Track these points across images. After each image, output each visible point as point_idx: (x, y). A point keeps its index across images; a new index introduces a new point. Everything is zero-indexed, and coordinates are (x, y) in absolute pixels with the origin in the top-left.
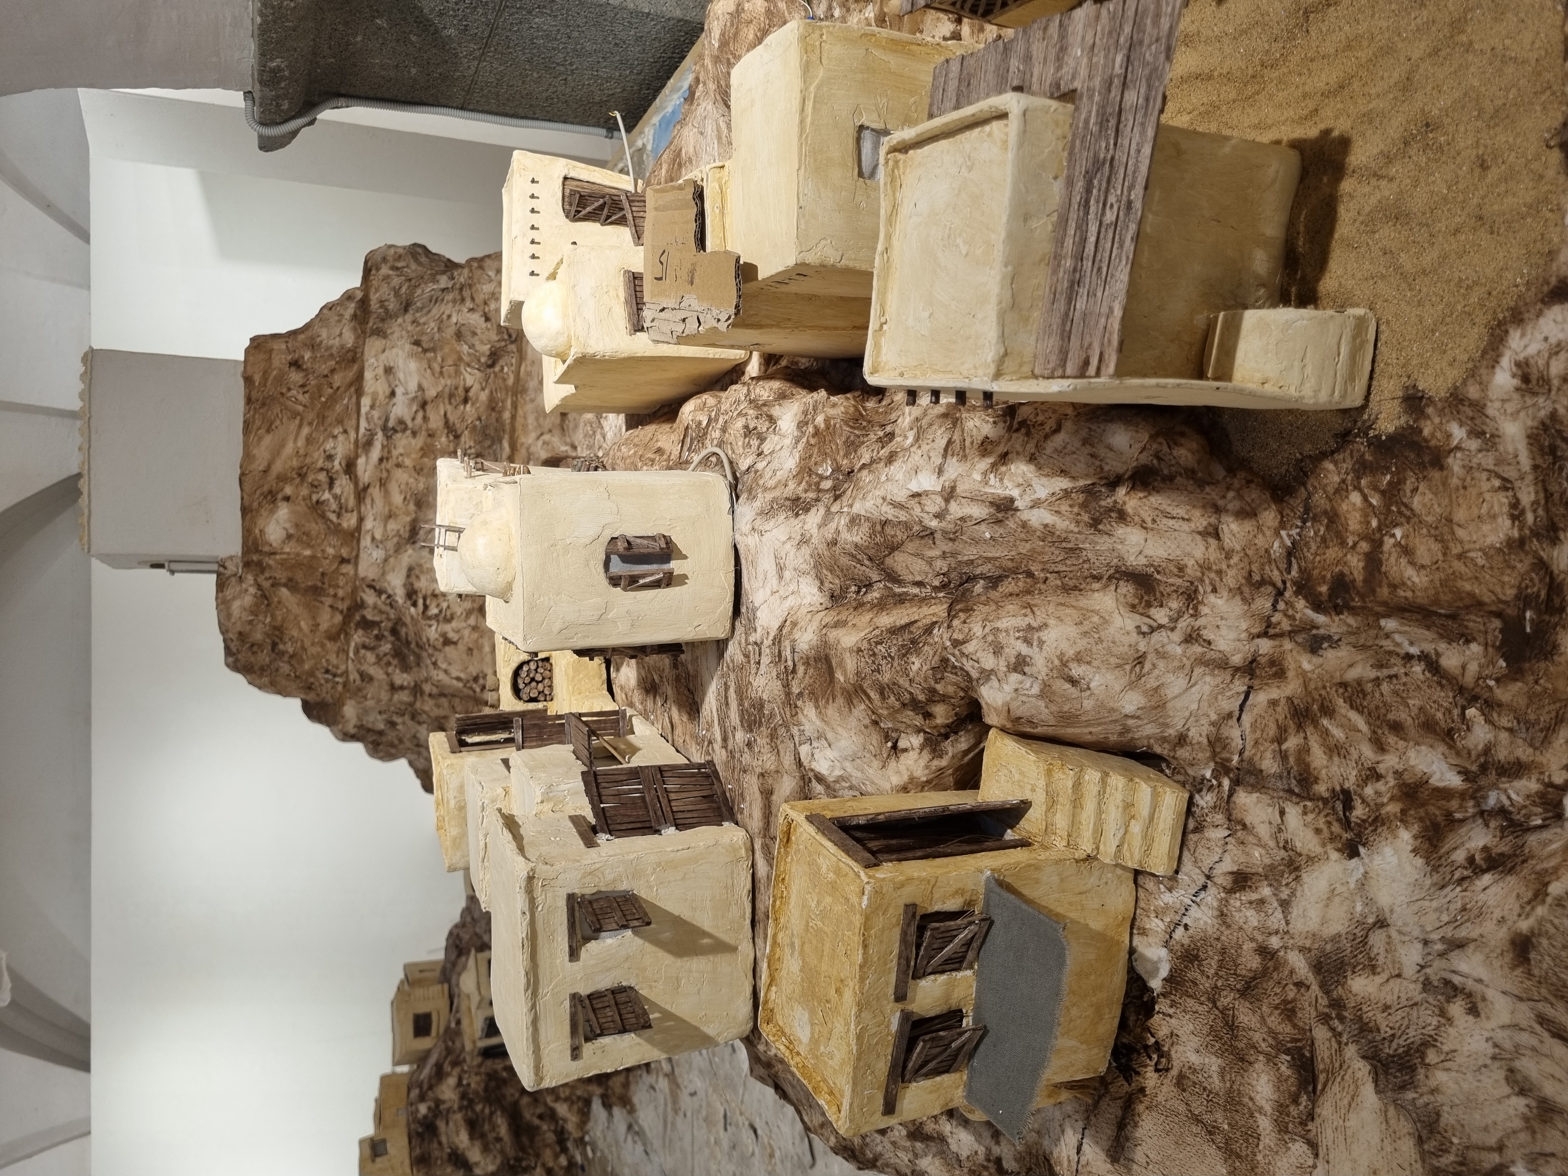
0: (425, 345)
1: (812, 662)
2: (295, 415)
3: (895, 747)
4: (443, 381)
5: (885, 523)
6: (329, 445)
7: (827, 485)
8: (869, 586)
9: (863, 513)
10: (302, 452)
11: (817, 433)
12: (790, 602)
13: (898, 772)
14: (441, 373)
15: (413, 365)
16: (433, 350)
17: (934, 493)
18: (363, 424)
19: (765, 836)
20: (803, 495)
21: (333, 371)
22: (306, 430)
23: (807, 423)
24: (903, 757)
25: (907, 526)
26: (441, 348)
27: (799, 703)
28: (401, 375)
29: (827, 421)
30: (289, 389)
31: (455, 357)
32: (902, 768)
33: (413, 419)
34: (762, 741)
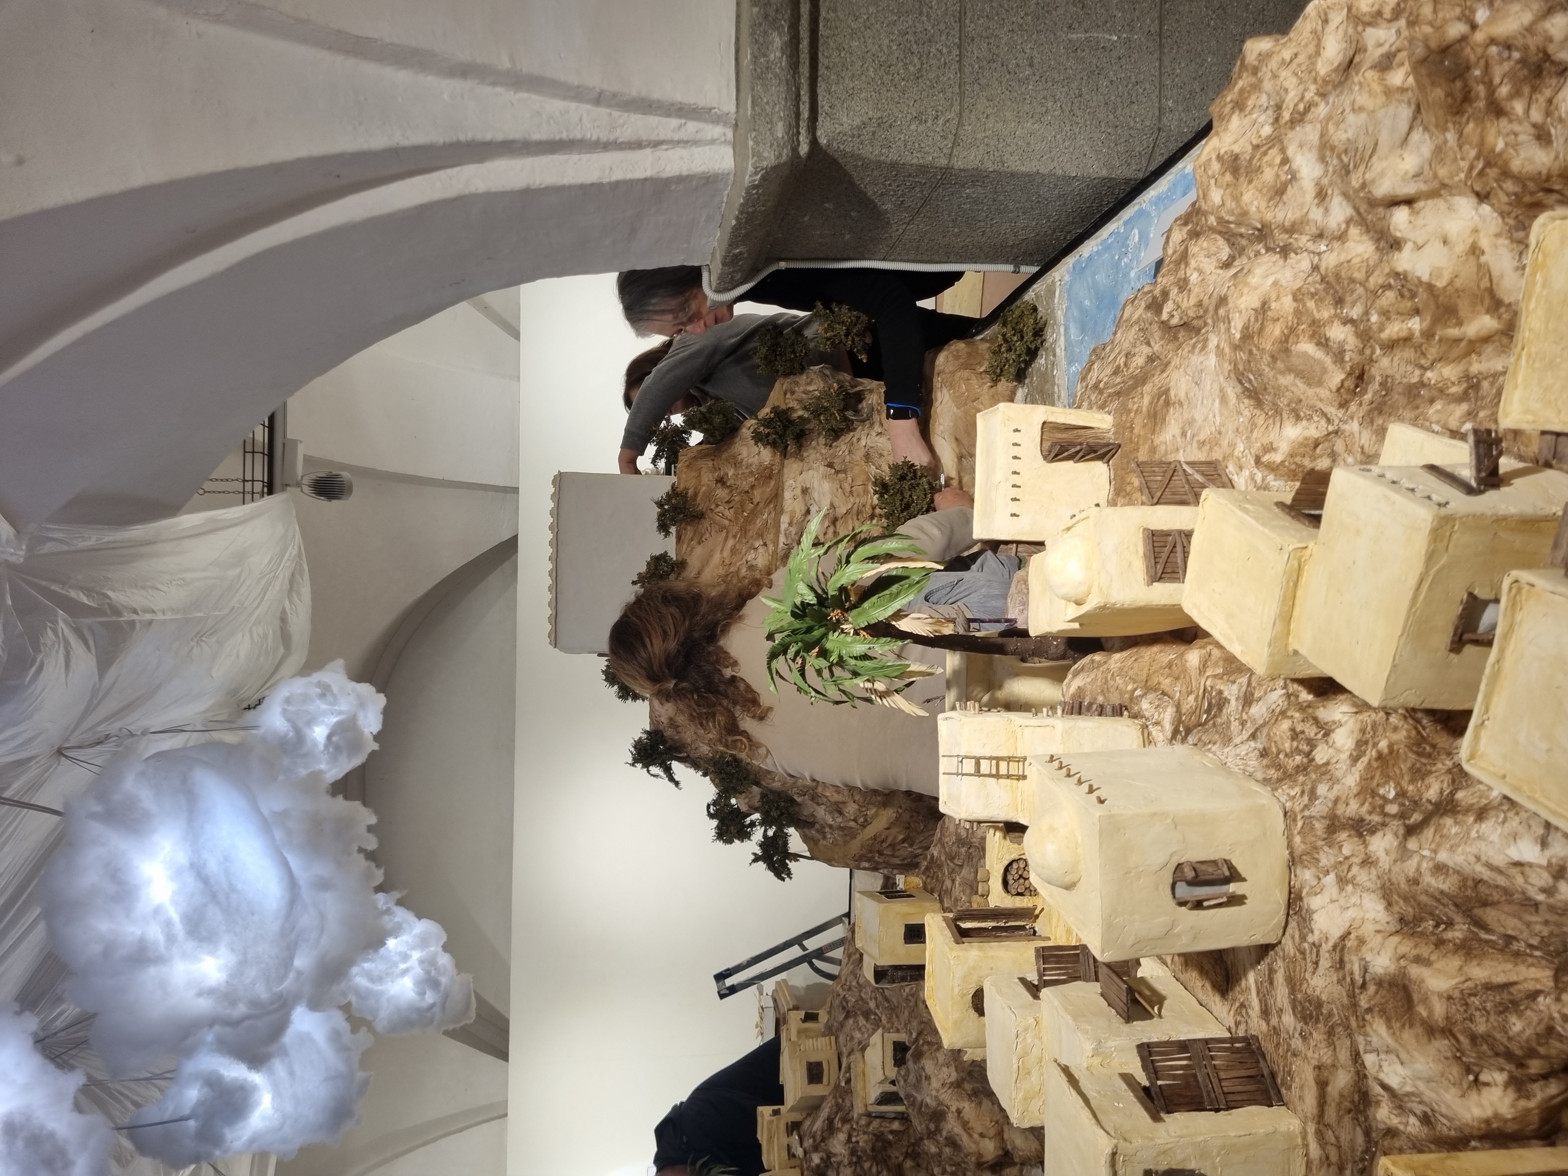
0: (837, 468)
1: (1386, 985)
2: (722, 528)
3: (1476, 1080)
4: (852, 499)
5: (1478, 882)
6: (751, 556)
7: (1393, 809)
8: (1450, 924)
9: (1451, 864)
10: (727, 562)
11: (1380, 757)
12: (1351, 913)
13: (1480, 1105)
14: (851, 492)
15: (826, 486)
16: (845, 471)
17: (1540, 866)
18: (782, 539)
19: (1318, 1123)
20: (1368, 818)
21: (753, 487)
22: (731, 542)
23: (1366, 743)
24: (1485, 1091)
25: (1506, 891)
26: (852, 469)
27: (1368, 1017)
28: (816, 495)
29: (1390, 746)
30: (717, 506)
31: (864, 477)
32: (1485, 1102)
33: (825, 534)
34: (1318, 1036)
